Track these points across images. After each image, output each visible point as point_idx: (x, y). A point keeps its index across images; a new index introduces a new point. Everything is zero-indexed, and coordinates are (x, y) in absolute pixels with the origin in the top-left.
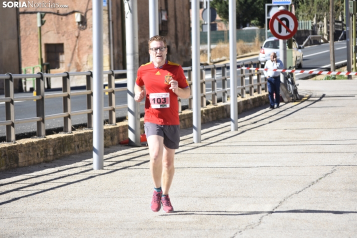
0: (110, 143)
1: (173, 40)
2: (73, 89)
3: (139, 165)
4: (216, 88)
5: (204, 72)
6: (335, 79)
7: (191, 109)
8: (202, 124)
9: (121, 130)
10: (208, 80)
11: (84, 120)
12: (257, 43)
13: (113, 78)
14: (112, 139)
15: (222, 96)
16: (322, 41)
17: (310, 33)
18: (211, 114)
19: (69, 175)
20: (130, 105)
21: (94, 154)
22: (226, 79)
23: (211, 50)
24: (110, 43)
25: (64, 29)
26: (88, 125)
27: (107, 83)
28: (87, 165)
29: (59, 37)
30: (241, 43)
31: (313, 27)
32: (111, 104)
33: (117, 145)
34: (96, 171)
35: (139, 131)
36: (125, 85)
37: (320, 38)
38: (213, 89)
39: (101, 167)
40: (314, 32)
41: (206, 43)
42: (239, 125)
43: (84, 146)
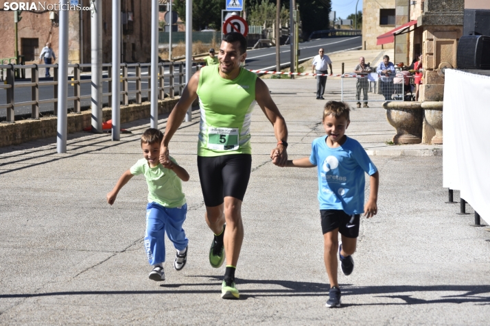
0: (74, 129)
1: (138, 39)
2: (41, 79)
3: (99, 150)
4: (173, 83)
5: (163, 68)
6: (279, 78)
7: (150, 101)
8: (159, 115)
9: (85, 118)
10: (167, 75)
11: (51, 108)
12: (213, 44)
13: (79, 71)
14: (76, 125)
15: (179, 90)
16: (271, 44)
17: (261, 37)
18: (168, 106)
19: (34, 157)
20: (94, 95)
21: (58, 139)
22: (182, 75)
23: (172, 49)
24: (80, 40)
25: (39, 25)
26: (54, 113)
27: (73, 75)
28: (52, 149)
29: (35, 33)
30: (200, 43)
31: (263, 32)
32: (76, 94)
33: (81, 131)
34: (60, 155)
35: (101, 119)
36: (89, 77)
37: (269, 42)
38: (171, 84)
39: (64, 150)
40: (264, 36)
41: (168, 42)
42: (193, 116)
43: (50, 131)
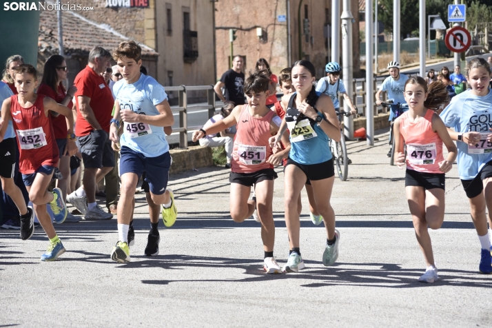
16: (483, 51)
24: (288, 56)
25: (246, 42)
29: (242, 50)
30: (404, 54)
37: (481, 48)
